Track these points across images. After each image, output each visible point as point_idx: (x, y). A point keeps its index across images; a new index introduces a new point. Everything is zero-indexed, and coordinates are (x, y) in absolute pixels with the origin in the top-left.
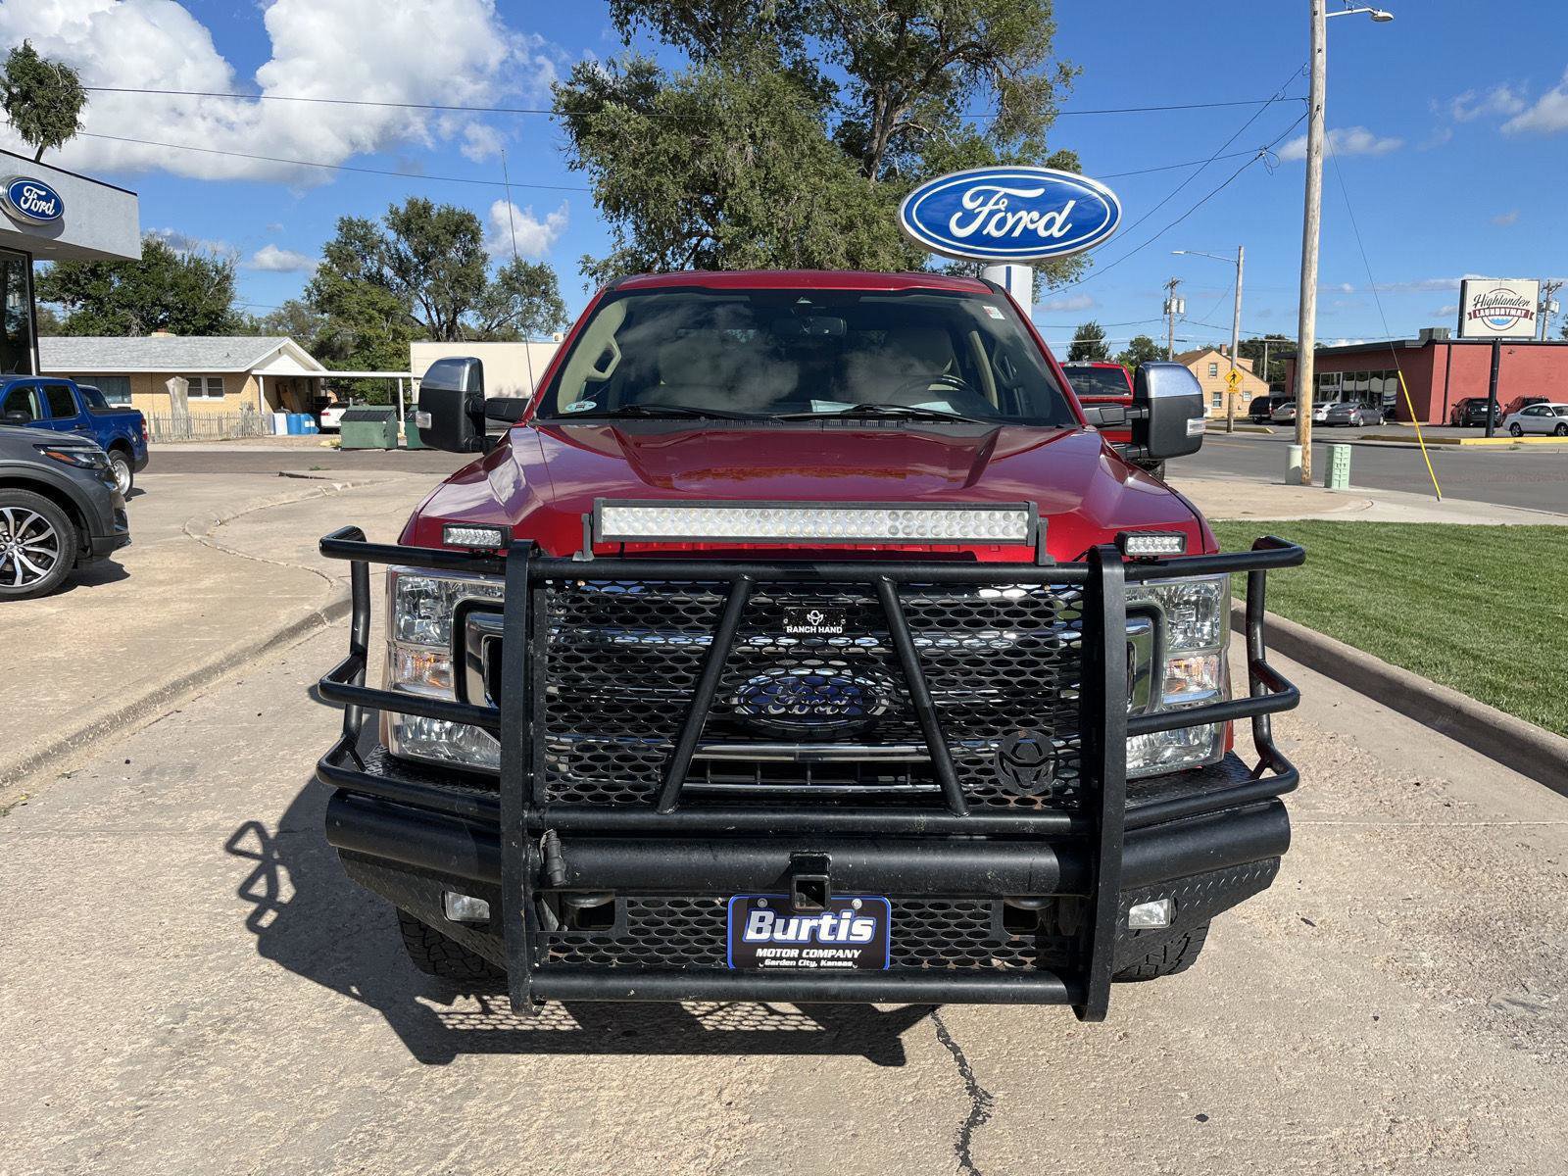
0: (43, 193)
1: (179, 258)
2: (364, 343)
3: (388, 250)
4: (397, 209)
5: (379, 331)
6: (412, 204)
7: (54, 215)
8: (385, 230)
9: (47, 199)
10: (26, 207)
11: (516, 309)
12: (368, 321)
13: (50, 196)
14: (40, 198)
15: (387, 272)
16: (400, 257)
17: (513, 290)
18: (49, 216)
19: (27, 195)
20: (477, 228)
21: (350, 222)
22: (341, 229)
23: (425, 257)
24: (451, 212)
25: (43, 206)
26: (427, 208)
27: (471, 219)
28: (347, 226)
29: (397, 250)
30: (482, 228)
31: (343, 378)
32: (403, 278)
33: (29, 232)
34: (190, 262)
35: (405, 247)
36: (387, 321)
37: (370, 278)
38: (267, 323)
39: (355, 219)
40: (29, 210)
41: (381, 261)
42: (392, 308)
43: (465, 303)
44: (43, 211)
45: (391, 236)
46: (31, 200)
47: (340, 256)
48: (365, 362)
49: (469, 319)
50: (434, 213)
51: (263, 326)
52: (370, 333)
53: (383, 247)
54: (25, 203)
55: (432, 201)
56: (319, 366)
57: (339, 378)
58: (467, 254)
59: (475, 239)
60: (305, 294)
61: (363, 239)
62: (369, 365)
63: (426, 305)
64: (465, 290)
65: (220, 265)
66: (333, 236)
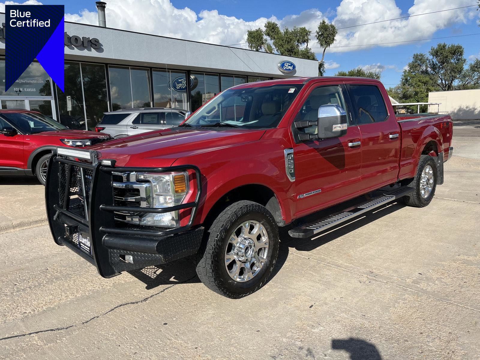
0: (290, 64)
1: (366, 73)
2: (416, 93)
3: (429, 62)
4: (434, 48)
5: (422, 89)
6: (439, 46)
7: (292, 69)
8: (429, 56)
9: (291, 66)
10: (285, 68)
11: (475, 77)
12: (418, 86)
13: (292, 64)
14: (289, 65)
15: (429, 69)
16: (433, 63)
17: (474, 71)
18: (291, 70)
19: (285, 65)
20: (463, 50)
21: (417, 55)
22: (414, 58)
23: (443, 63)
24: (453, 46)
25: (290, 67)
26: (444, 46)
27: (460, 47)
28: (416, 57)
29: (433, 62)
30: (464, 50)
31: (408, 105)
32: (434, 71)
33: (286, 74)
34: (369, 74)
35: (435, 60)
36: (425, 86)
37: (423, 72)
38: (394, 89)
39: (419, 54)
40: (286, 69)
41: (426, 66)
42: (426, 81)
43: (455, 77)
44: (290, 69)
45: (431, 57)
46: (287, 66)
47: (413, 66)
48: (415, 99)
49: (456, 83)
50: (447, 47)
51: (393, 90)
52: (418, 90)
53: (428, 61)
54: (285, 67)
55: (446, 43)
56: (396, 102)
57: (407, 105)
58: (458, 60)
59: (461, 55)
60: (401, 80)
61: (421, 60)
62: (417, 100)
63: (441, 79)
64: (455, 73)
65: (377, 74)
66: (411, 60)
